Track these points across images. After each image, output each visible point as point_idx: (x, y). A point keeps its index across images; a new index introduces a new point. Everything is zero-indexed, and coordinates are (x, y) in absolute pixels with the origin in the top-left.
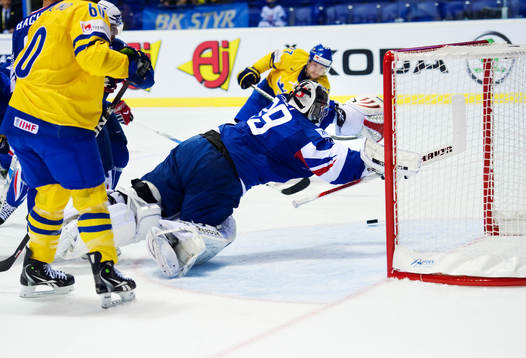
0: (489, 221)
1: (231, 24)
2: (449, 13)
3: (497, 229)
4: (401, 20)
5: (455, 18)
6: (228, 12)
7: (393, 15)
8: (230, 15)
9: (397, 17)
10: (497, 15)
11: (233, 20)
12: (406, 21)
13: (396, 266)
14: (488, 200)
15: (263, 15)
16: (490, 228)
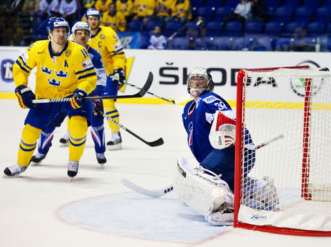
0: (306, 190)
1: (128, 47)
2: (278, 46)
3: (310, 196)
4: (246, 49)
5: (282, 50)
6: (127, 38)
7: (240, 46)
8: (128, 40)
9: (244, 47)
10: (313, 49)
11: (130, 44)
12: (250, 50)
13: (240, 219)
14: (305, 176)
15: (151, 41)
16: (306, 196)
